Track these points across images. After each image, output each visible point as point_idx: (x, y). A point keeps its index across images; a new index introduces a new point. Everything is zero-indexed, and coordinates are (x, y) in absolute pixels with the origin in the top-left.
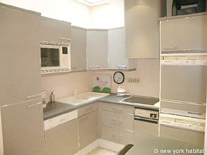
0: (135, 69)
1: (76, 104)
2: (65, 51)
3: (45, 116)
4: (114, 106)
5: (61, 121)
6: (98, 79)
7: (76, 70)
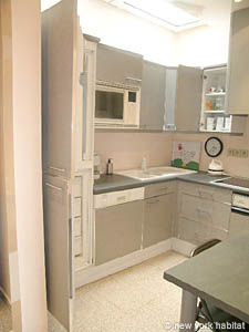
0: (241, 134)
1: (143, 179)
2: (132, 97)
3: (97, 189)
4: (201, 189)
5: (119, 199)
6: (180, 148)
7: (148, 128)
